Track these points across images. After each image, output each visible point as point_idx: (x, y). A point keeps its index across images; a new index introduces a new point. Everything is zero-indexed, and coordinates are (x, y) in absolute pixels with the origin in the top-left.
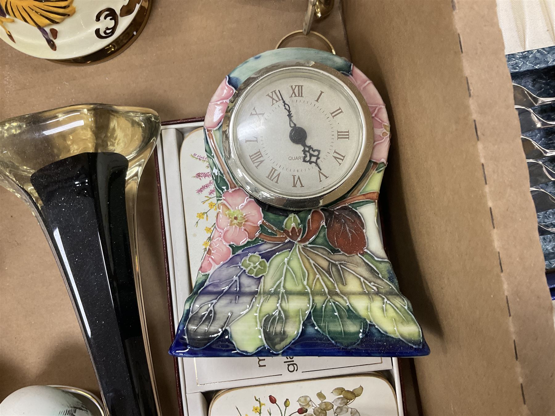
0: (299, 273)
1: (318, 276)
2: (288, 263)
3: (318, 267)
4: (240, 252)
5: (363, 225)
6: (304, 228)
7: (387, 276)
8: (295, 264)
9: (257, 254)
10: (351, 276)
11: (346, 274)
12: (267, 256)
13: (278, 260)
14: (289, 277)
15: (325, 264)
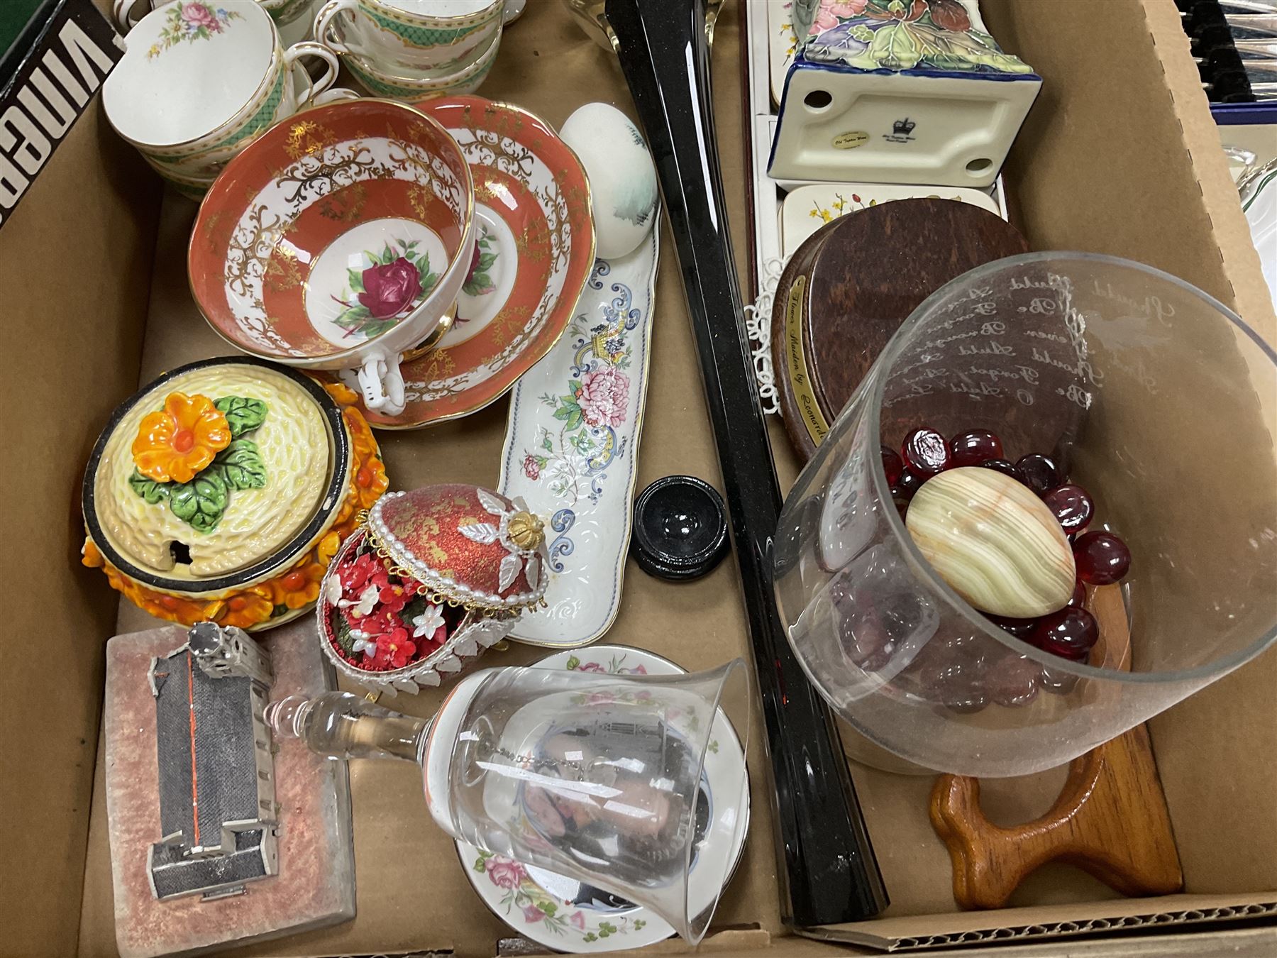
0: (907, 43)
1: (925, 45)
2: (895, 34)
3: (925, 40)
4: (847, 23)
5: (966, 12)
6: (909, 12)
7: (994, 47)
8: (901, 36)
9: (863, 26)
10: (958, 47)
11: (953, 46)
12: (875, 28)
13: (884, 32)
14: (896, 44)
15: (932, 38)
